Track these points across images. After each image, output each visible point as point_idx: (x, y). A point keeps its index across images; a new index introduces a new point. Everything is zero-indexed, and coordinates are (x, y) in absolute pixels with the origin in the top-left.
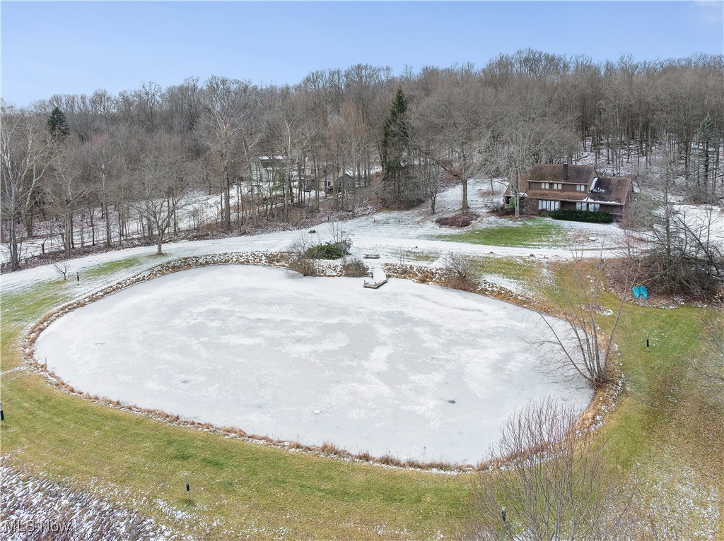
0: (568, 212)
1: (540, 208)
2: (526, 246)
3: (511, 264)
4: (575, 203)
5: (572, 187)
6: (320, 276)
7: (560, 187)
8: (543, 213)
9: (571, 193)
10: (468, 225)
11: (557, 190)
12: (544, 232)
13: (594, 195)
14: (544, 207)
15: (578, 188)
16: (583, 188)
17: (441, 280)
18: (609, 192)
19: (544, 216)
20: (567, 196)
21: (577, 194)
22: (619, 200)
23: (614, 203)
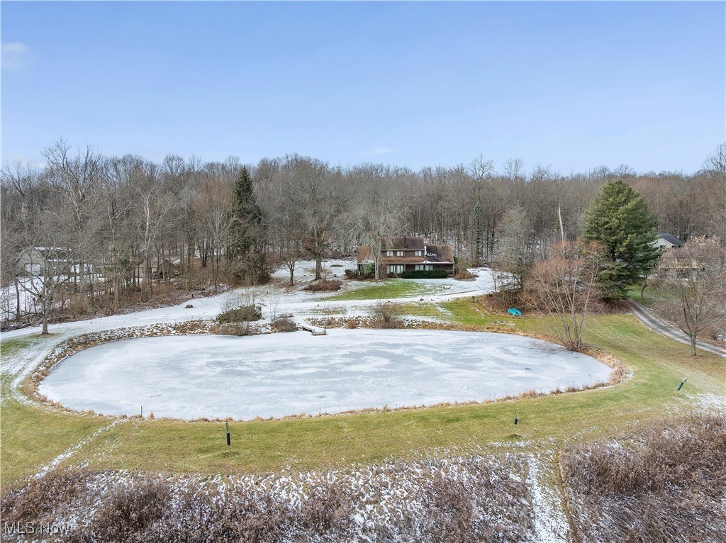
0: (411, 272)
1: (388, 272)
2: (404, 296)
3: (411, 307)
4: (414, 265)
5: (411, 253)
6: (257, 334)
7: (402, 254)
8: (391, 276)
9: (411, 258)
10: (339, 288)
11: (400, 256)
12: (407, 288)
13: (430, 258)
14: (392, 271)
15: (416, 253)
16: (420, 254)
17: (366, 324)
18: (440, 255)
19: (395, 277)
20: (408, 260)
21: (416, 259)
22: (450, 261)
23: (446, 262)
